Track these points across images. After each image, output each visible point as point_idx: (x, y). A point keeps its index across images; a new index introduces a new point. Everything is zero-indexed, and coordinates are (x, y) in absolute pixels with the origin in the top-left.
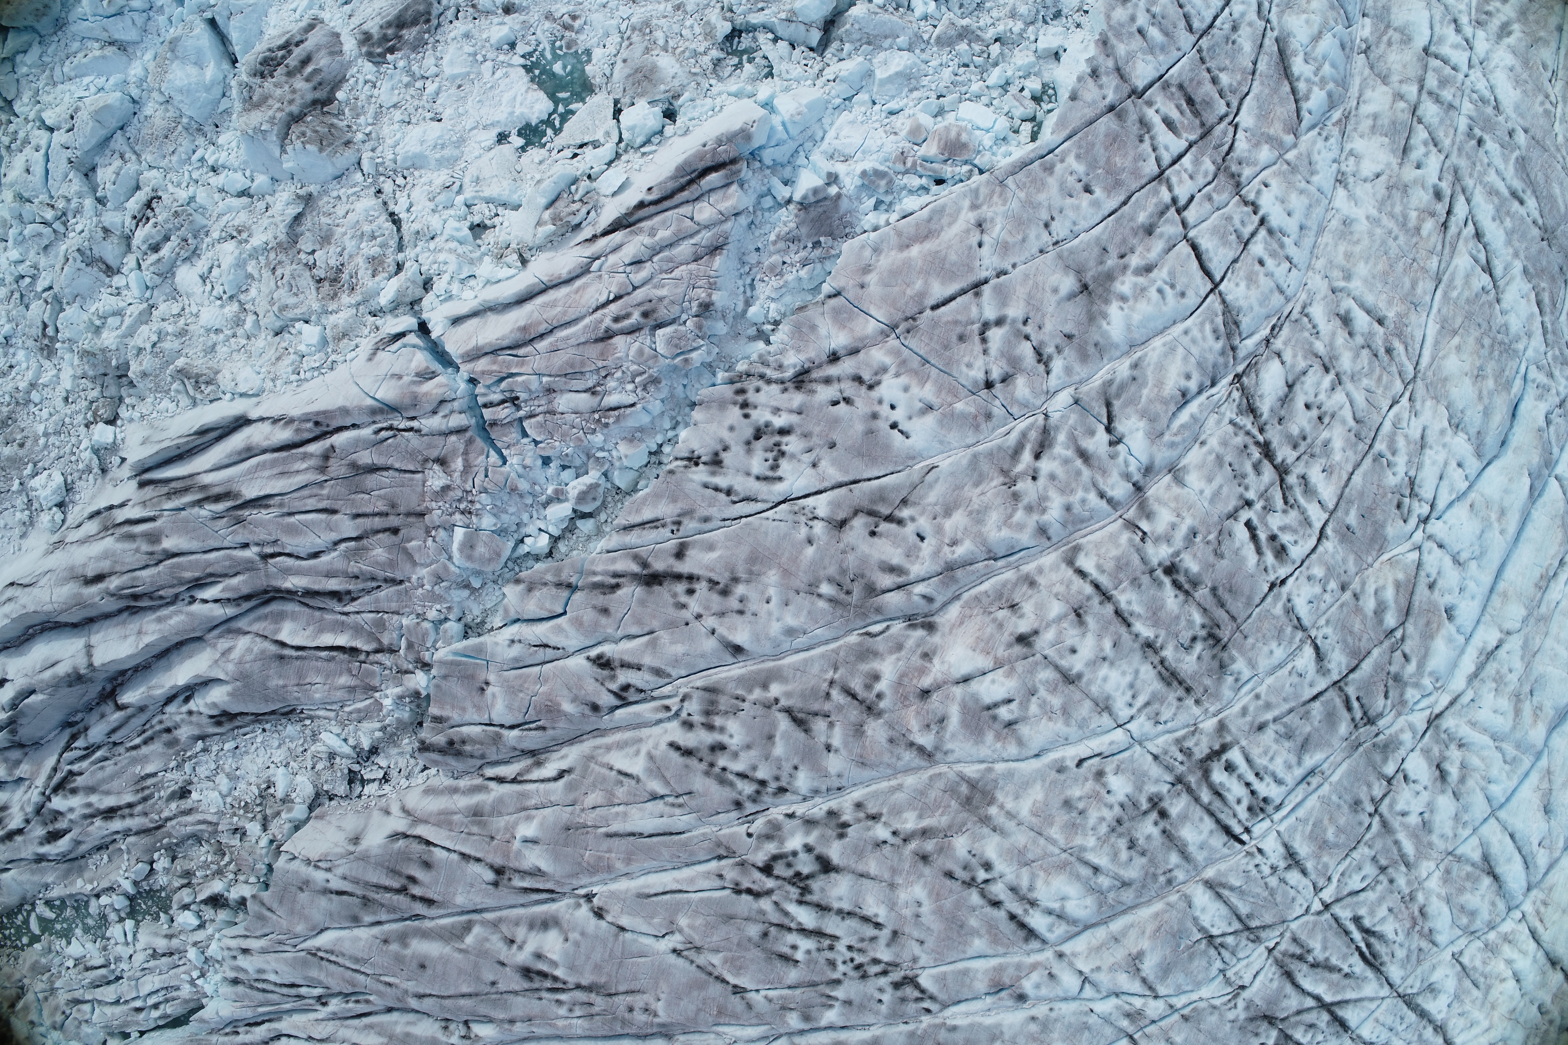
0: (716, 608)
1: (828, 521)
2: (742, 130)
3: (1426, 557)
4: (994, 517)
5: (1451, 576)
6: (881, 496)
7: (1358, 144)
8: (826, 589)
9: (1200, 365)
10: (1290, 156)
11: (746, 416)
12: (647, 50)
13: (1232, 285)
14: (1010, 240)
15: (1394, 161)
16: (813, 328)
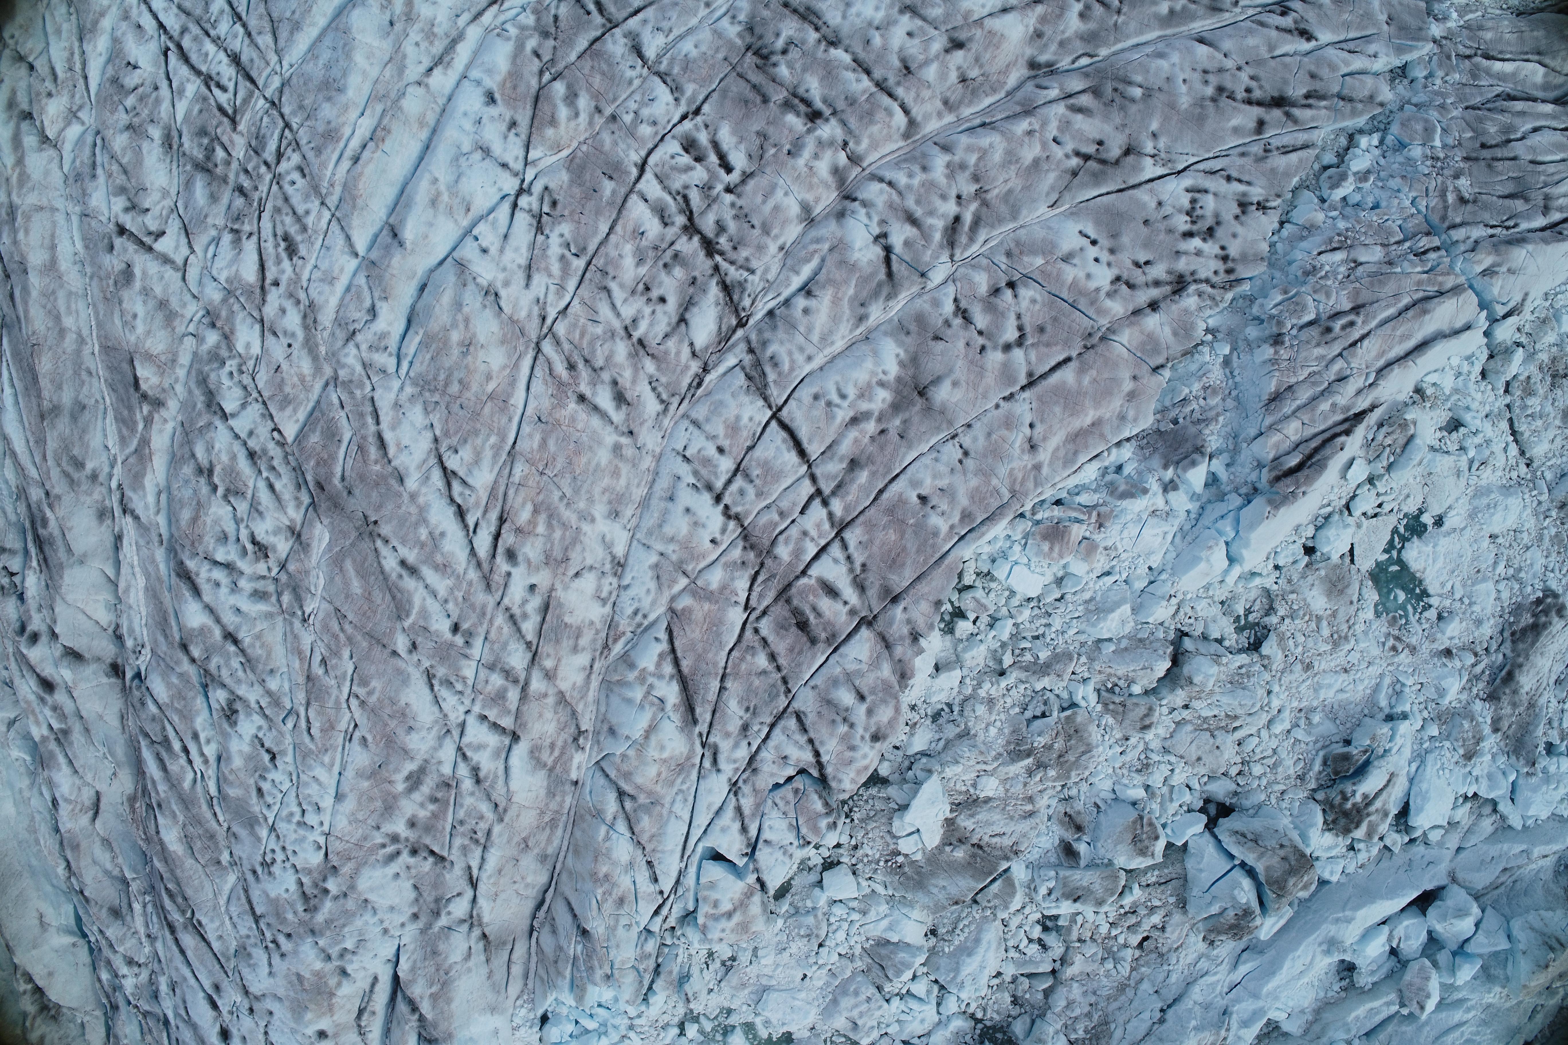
0: (1227, 76)
1: (1140, 154)
2: (1277, 507)
3: (521, 153)
4: (997, 156)
5: (492, 134)
6: (1097, 178)
7: (597, 613)
8: (1137, 92)
9: (792, 326)
10: (683, 582)
11: (1223, 248)
12: (1334, 614)
13: (757, 418)
14: (1004, 432)
15: (559, 593)
16: (1175, 334)
